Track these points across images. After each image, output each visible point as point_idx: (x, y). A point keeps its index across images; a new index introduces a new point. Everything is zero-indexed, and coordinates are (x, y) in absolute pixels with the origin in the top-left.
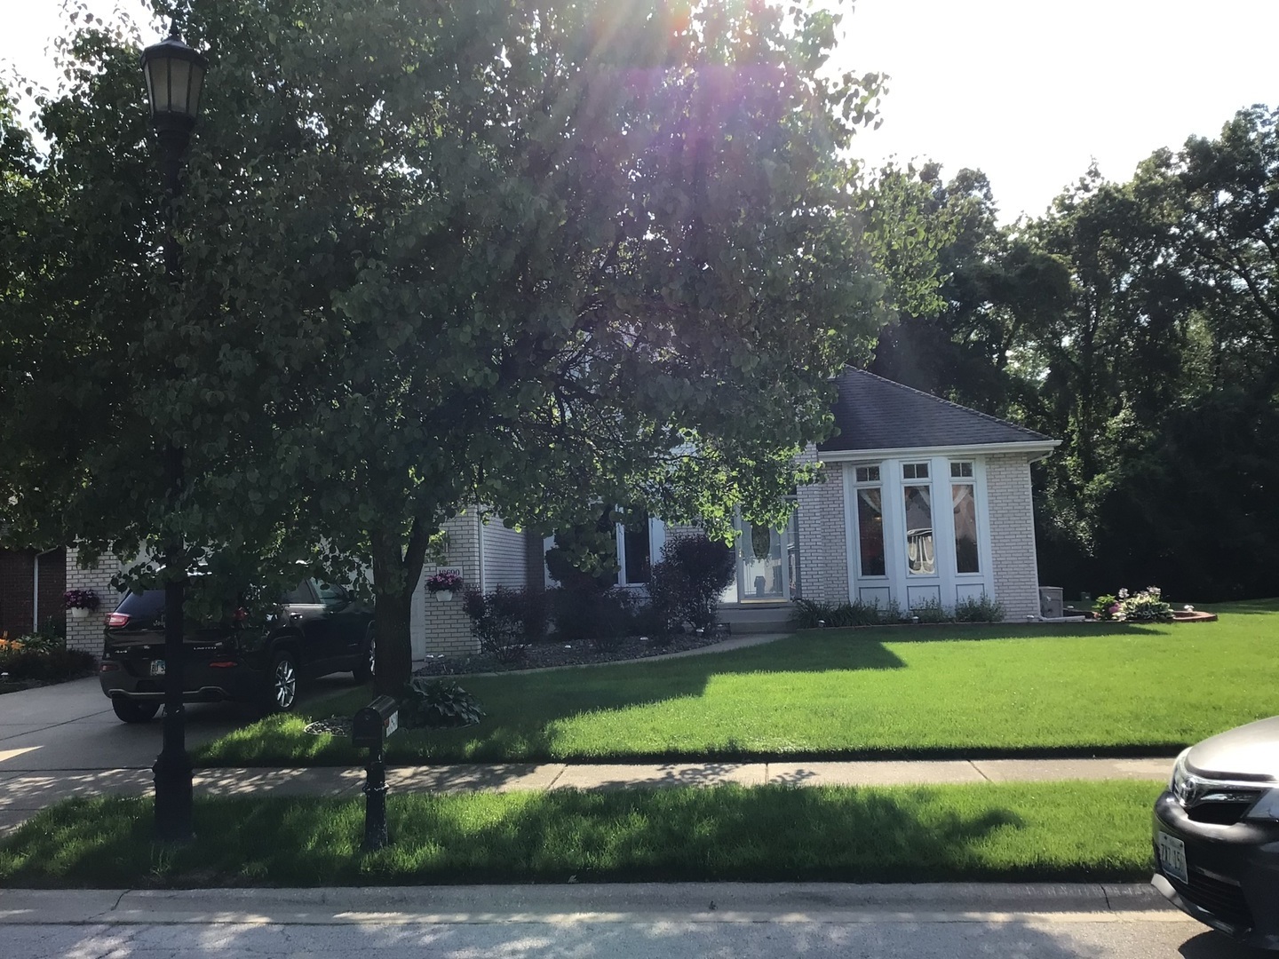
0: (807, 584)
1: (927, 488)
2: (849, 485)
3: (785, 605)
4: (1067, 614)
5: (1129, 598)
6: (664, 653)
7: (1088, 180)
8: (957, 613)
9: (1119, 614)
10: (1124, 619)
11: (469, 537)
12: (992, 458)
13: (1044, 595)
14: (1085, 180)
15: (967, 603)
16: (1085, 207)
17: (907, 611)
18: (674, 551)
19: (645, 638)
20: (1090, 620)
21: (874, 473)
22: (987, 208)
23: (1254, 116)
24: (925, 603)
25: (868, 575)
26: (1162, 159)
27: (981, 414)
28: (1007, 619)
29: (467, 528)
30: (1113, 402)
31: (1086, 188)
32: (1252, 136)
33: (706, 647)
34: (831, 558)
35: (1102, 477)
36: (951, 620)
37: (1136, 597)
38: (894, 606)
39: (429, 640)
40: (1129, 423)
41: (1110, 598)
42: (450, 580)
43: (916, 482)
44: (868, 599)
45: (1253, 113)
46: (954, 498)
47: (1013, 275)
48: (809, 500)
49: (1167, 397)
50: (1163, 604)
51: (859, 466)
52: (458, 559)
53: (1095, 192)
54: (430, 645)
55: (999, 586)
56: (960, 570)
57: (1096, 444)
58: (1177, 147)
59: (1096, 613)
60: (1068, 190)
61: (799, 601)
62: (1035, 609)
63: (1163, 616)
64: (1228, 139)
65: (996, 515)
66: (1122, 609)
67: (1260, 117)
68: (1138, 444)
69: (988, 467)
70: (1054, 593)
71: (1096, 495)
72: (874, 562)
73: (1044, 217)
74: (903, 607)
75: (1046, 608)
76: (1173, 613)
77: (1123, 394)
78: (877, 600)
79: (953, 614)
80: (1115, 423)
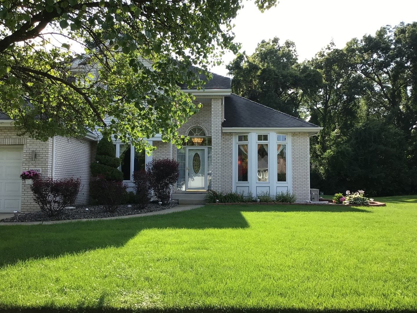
0: (214, 184)
1: (267, 145)
2: (235, 143)
3: (204, 192)
4: (320, 200)
5: (350, 194)
6: (139, 213)
7: (330, 46)
8: (276, 199)
9: (346, 202)
10: (348, 204)
11: (46, 154)
12: (294, 134)
13: (312, 192)
14: (329, 46)
15: (281, 194)
16: (329, 55)
17: (256, 197)
18: (152, 166)
19: (130, 206)
20: (331, 203)
21: (245, 138)
22: (295, 55)
23: (387, 29)
24: (263, 193)
25: (241, 181)
26: (355, 41)
27: (291, 116)
28: (297, 202)
29: (45, 149)
30: (333, 126)
31: (329, 49)
32: (386, 36)
33: (162, 211)
34: (226, 173)
35: (329, 151)
36: (273, 201)
37: (353, 194)
38: (250, 194)
39: (23, 203)
40: (338, 134)
41: (340, 194)
42: (32, 174)
43: (263, 142)
44: (239, 191)
45: (387, 28)
46: (278, 150)
47: (303, 76)
48: (217, 147)
49: (352, 125)
50: (365, 198)
51: (239, 135)
52: (40, 164)
53: (332, 50)
54: (24, 206)
55: (294, 188)
56: (278, 181)
57: (327, 140)
58: (360, 38)
59: (334, 201)
60: (323, 49)
61: (210, 191)
62: (308, 198)
63: (365, 203)
64: (378, 35)
65: (294, 158)
66: (347, 199)
67: (389, 29)
68: (341, 141)
69: (292, 137)
70: (316, 191)
71: (327, 157)
72: (243, 176)
73: (314, 58)
74: (254, 195)
75: (312, 197)
76: (369, 202)
77: (337, 123)
78: (243, 191)
79: (275, 199)
80: (333, 134)
